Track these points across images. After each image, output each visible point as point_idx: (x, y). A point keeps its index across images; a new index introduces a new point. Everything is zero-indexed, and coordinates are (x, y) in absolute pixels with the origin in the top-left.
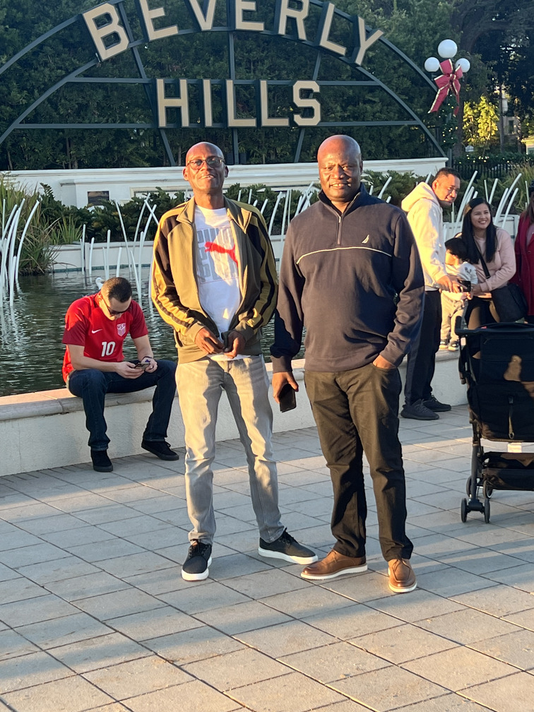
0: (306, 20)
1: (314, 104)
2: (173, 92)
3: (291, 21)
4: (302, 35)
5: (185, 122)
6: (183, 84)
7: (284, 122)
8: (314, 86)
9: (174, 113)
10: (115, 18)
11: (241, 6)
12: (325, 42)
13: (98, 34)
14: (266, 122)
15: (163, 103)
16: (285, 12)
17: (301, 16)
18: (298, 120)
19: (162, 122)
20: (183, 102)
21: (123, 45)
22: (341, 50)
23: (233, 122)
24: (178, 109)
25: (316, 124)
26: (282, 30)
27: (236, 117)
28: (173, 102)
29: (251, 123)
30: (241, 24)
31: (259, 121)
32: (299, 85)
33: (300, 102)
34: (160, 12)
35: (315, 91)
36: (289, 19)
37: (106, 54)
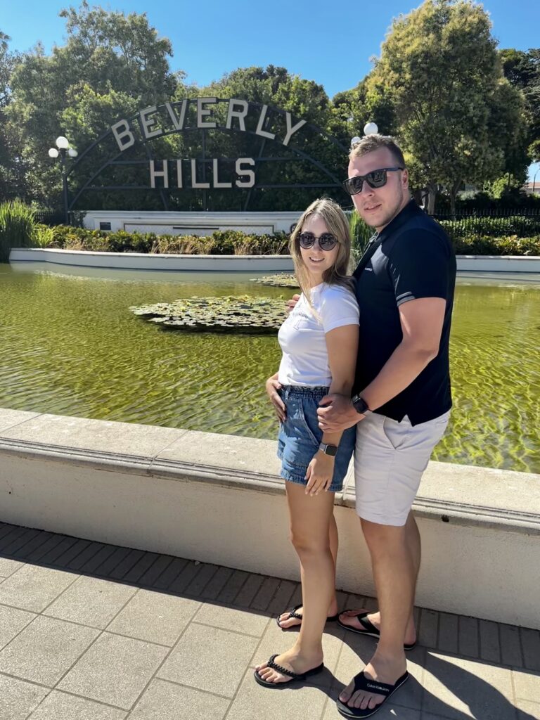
0: (245, 119)
1: (251, 173)
2: (158, 168)
3: (235, 121)
5: (166, 186)
6: (165, 162)
7: (229, 185)
8: (251, 162)
9: (159, 180)
10: (127, 127)
11: (200, 112)
12: (259, 132)
13: (118, 137)
14: (217, 185)
15: (154, 174)
16: (231, 113)
17: (242, 116)
18: (239, 184)
19: (153, 185)
20: (165, 174)
21: (131, 143)
22: (272, 136)
23: (195, 185)
24: (162, 178)
25: (251, 186)
26: (229, 125)
27: (198, 181)
28: (159, 174)
29: (207, 186)
30: (200, 125)
31: (212, 185)
32: (239, 161)
33: (239, 171)
34: (151, 121)
35: (251, 165)
36: (233, 118)
37: (123, 147)
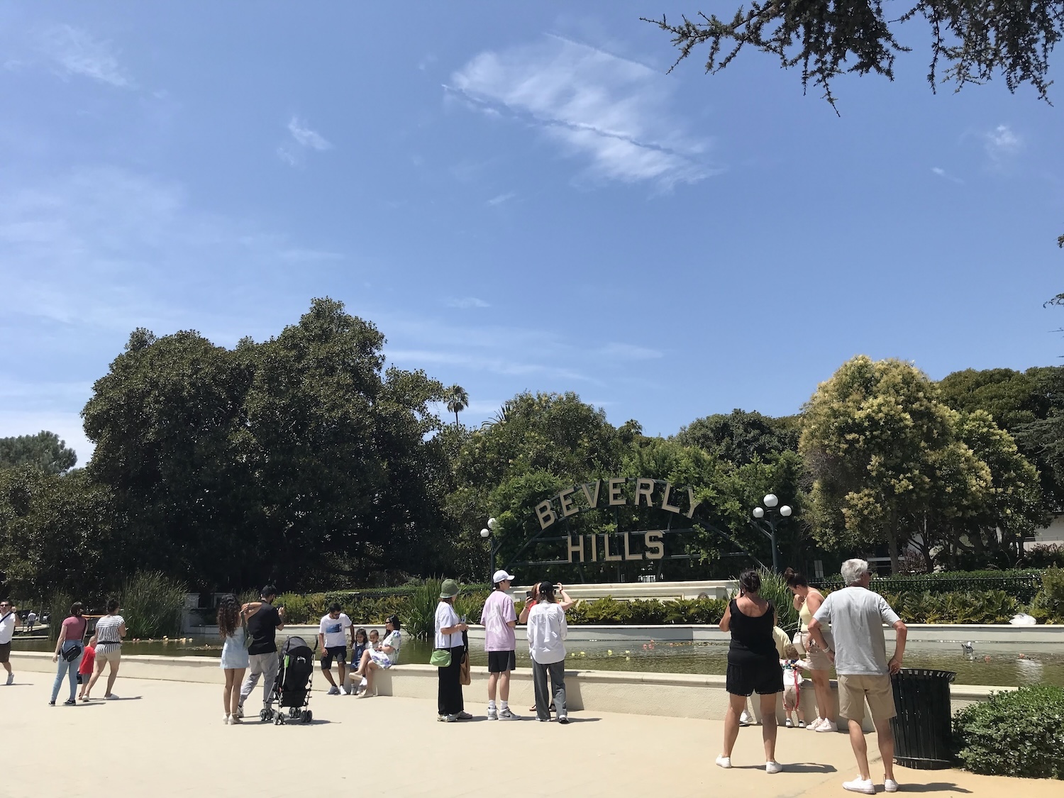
0: (652, 495)
1: (660, 545)
2: (575, 543)
3: (643, 497)
4: (650, 504)
5: (582, 560)
6: (581, 538)
7: (639, 557)
8: (660, 534)
9: (576, 555)
10: (549, 508)
11: (612, 492)
12: (665, 507)
13: (541, 516)
14: (628, 557)
15: (571, 549)
16: (639, 491)
17: (648, 493)
18: (649, 555)
19: (570, 560)
20: (580, 548)
21: (551, 522)
22: (677, 510)
23: (608, 558)
24: (579, 552)
25: (660, 558)
26: (637, 502)
27: (610, 555)
28: (576, 549)
29: (619, 558)
30: (612, 502)
31: (623, 557)
32: (648, 534)
33: (649, 544)
34: (570, 501)
35: (659, 537)
36: (641, 495)
37: (544, 526)
